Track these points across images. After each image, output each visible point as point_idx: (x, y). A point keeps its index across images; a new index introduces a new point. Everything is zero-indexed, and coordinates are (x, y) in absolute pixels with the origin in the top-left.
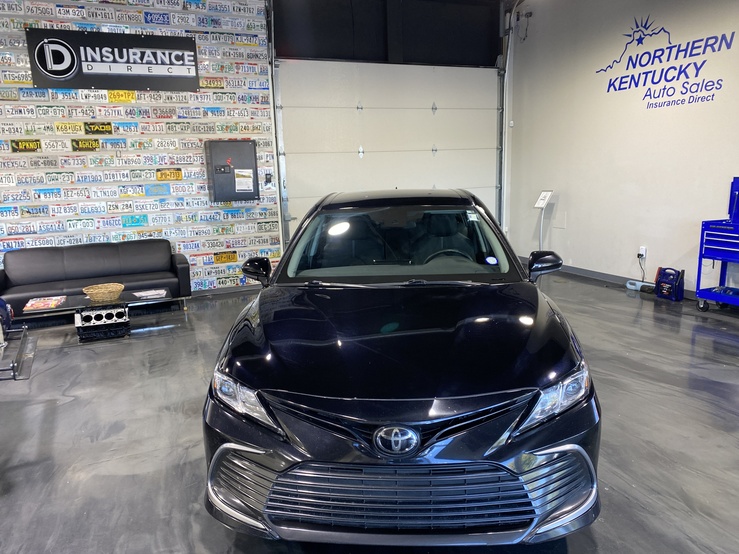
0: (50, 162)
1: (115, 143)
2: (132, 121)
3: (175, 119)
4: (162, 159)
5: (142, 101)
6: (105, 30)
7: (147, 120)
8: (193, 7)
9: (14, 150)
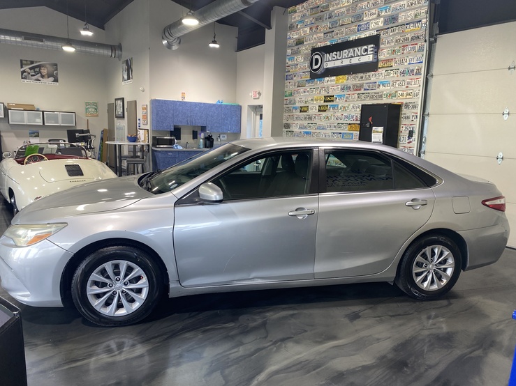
0: (310, 118)
1: (334, 107)
2: (343, 93)
3: (362, 91)
4: (352, 117)
5: (349, 81)
6: (340, 41)
7: (350, 93)
8: (383, 14)
9: (301, 111)
